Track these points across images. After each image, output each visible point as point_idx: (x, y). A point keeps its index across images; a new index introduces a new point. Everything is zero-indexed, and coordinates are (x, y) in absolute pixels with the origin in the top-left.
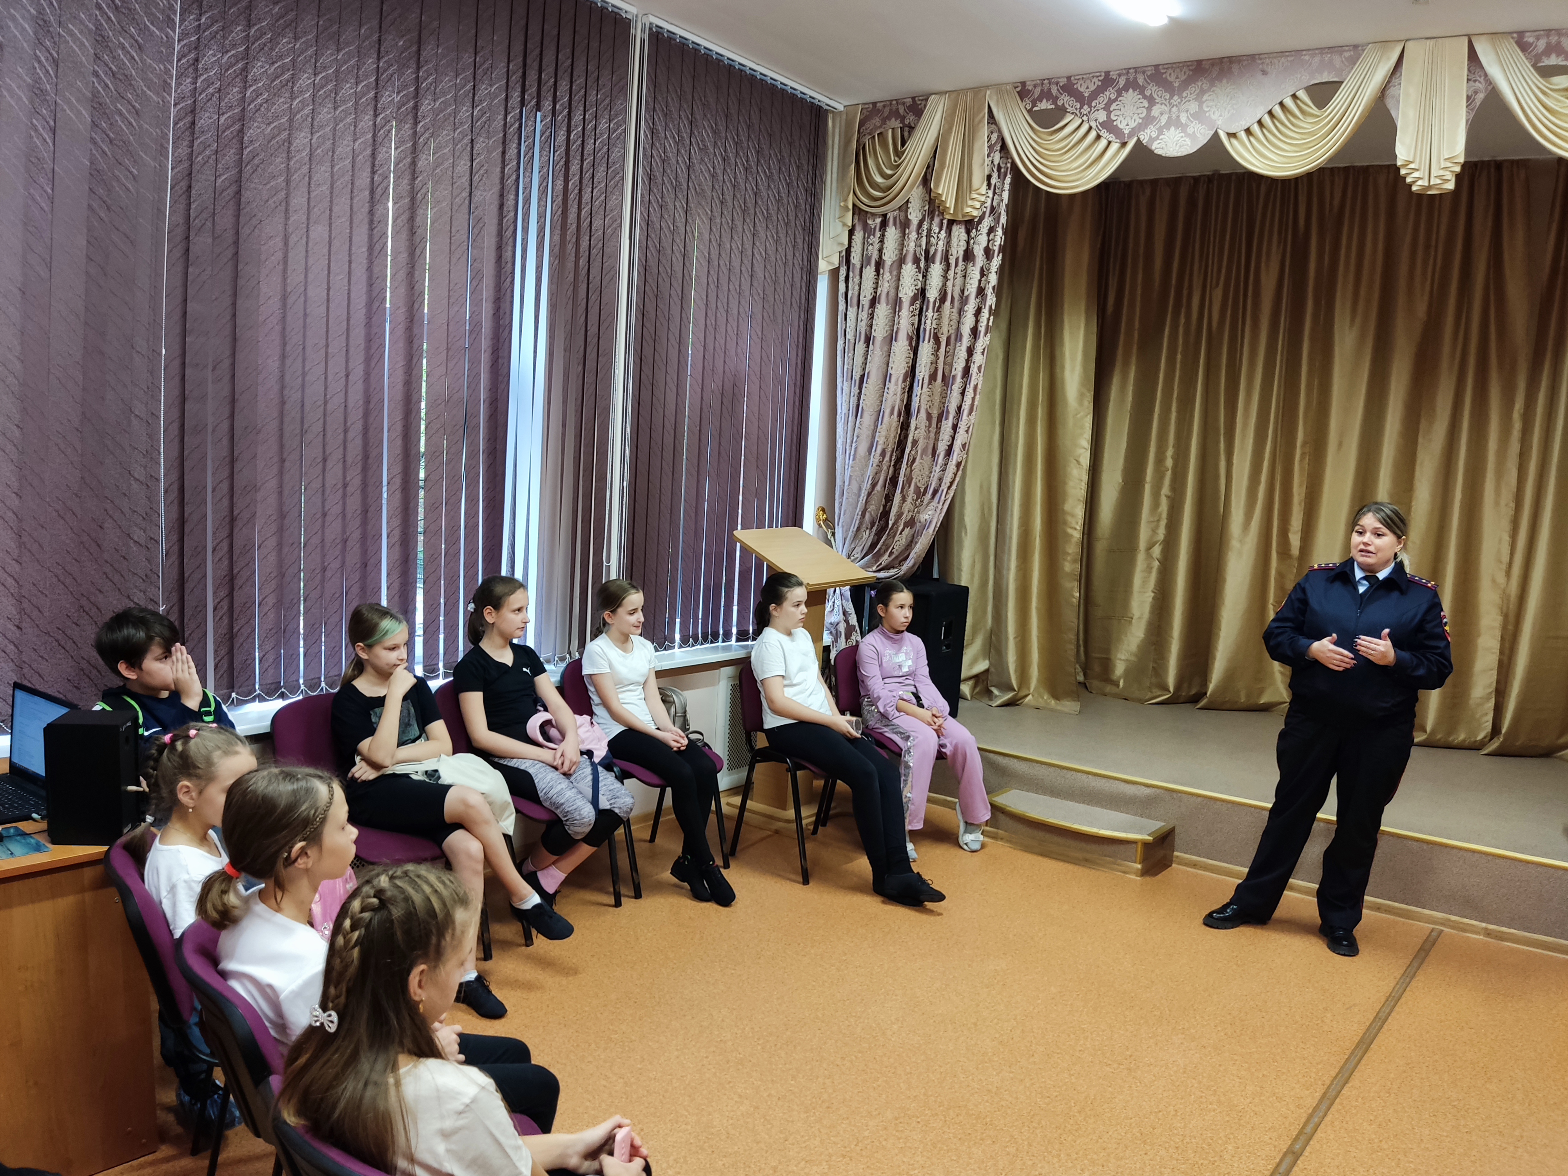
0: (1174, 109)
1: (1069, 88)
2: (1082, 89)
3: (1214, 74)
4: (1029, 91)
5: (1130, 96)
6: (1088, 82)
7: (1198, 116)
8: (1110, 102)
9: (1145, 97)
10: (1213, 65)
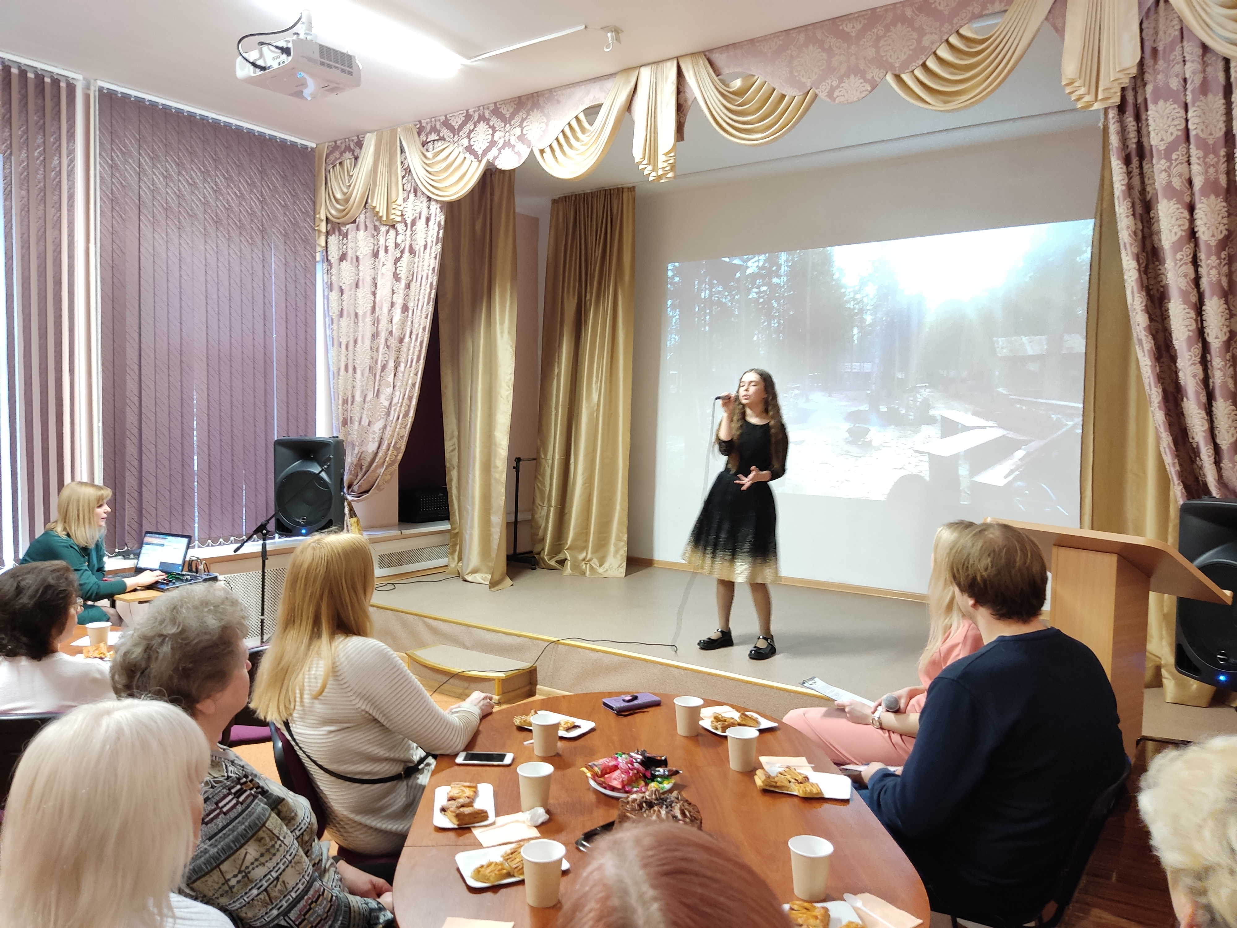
0: (507, 134)
1: (446, 124)
2: (453, 124)
3: (529, 106)
4: (424, 127)
5: (482, 126)
6: (457, 118)
7: (521, 138)
8: (471, 131)
9: (490, 127)
10: (528, 99)
